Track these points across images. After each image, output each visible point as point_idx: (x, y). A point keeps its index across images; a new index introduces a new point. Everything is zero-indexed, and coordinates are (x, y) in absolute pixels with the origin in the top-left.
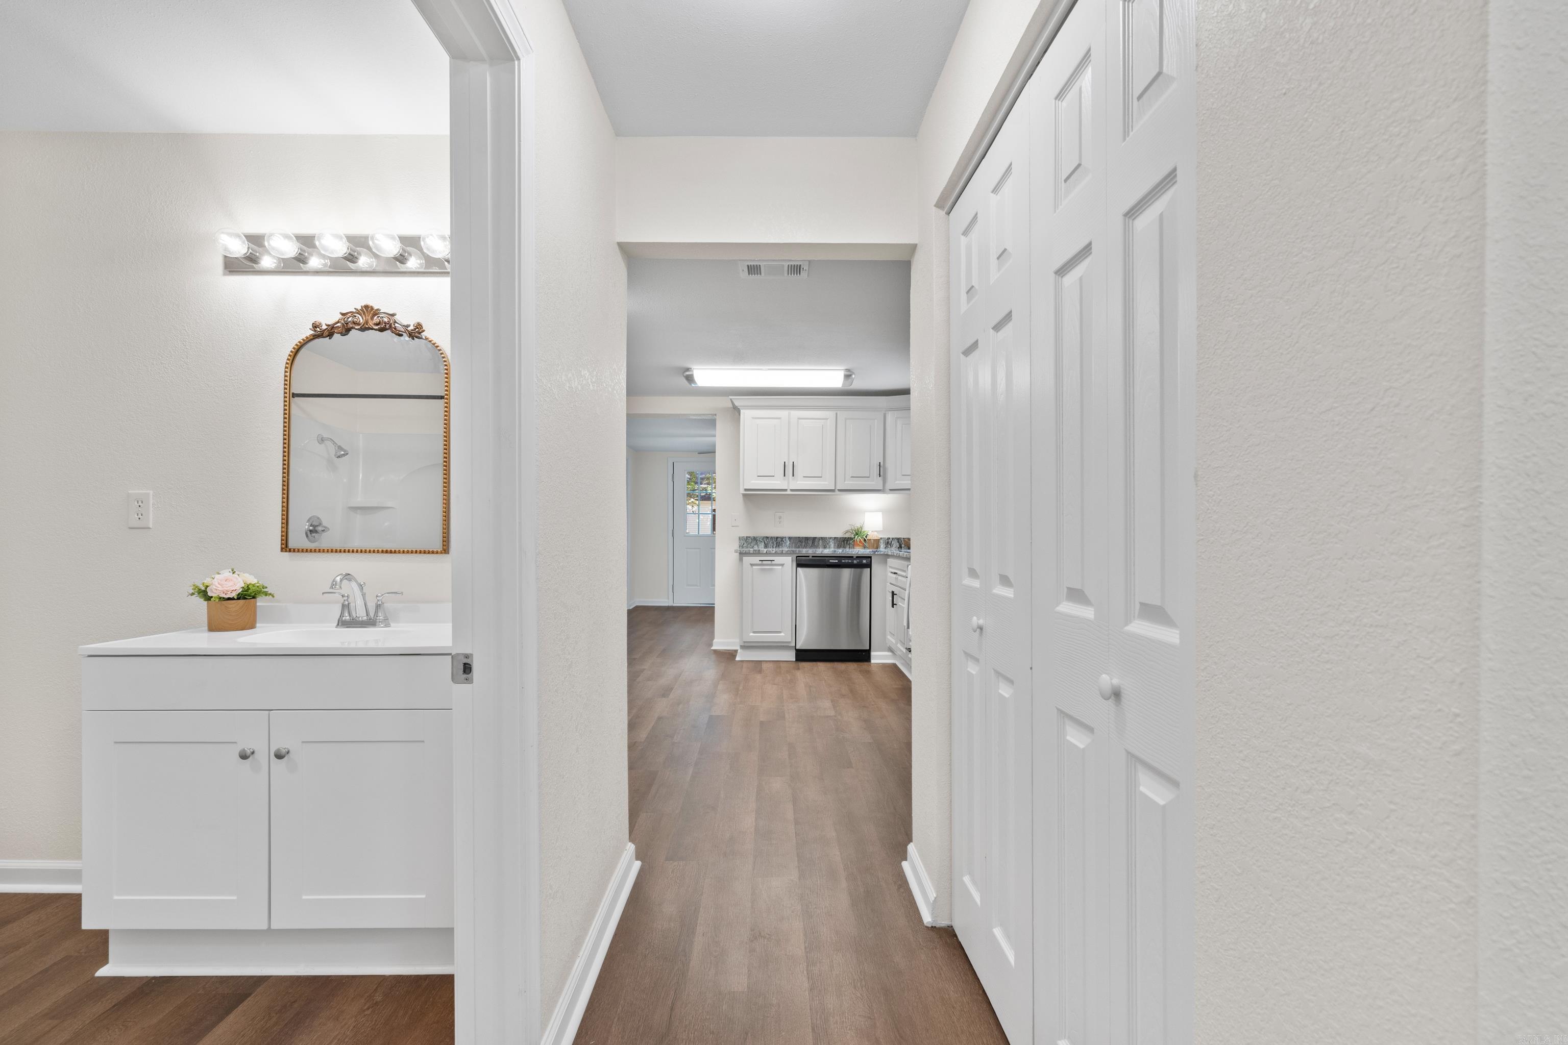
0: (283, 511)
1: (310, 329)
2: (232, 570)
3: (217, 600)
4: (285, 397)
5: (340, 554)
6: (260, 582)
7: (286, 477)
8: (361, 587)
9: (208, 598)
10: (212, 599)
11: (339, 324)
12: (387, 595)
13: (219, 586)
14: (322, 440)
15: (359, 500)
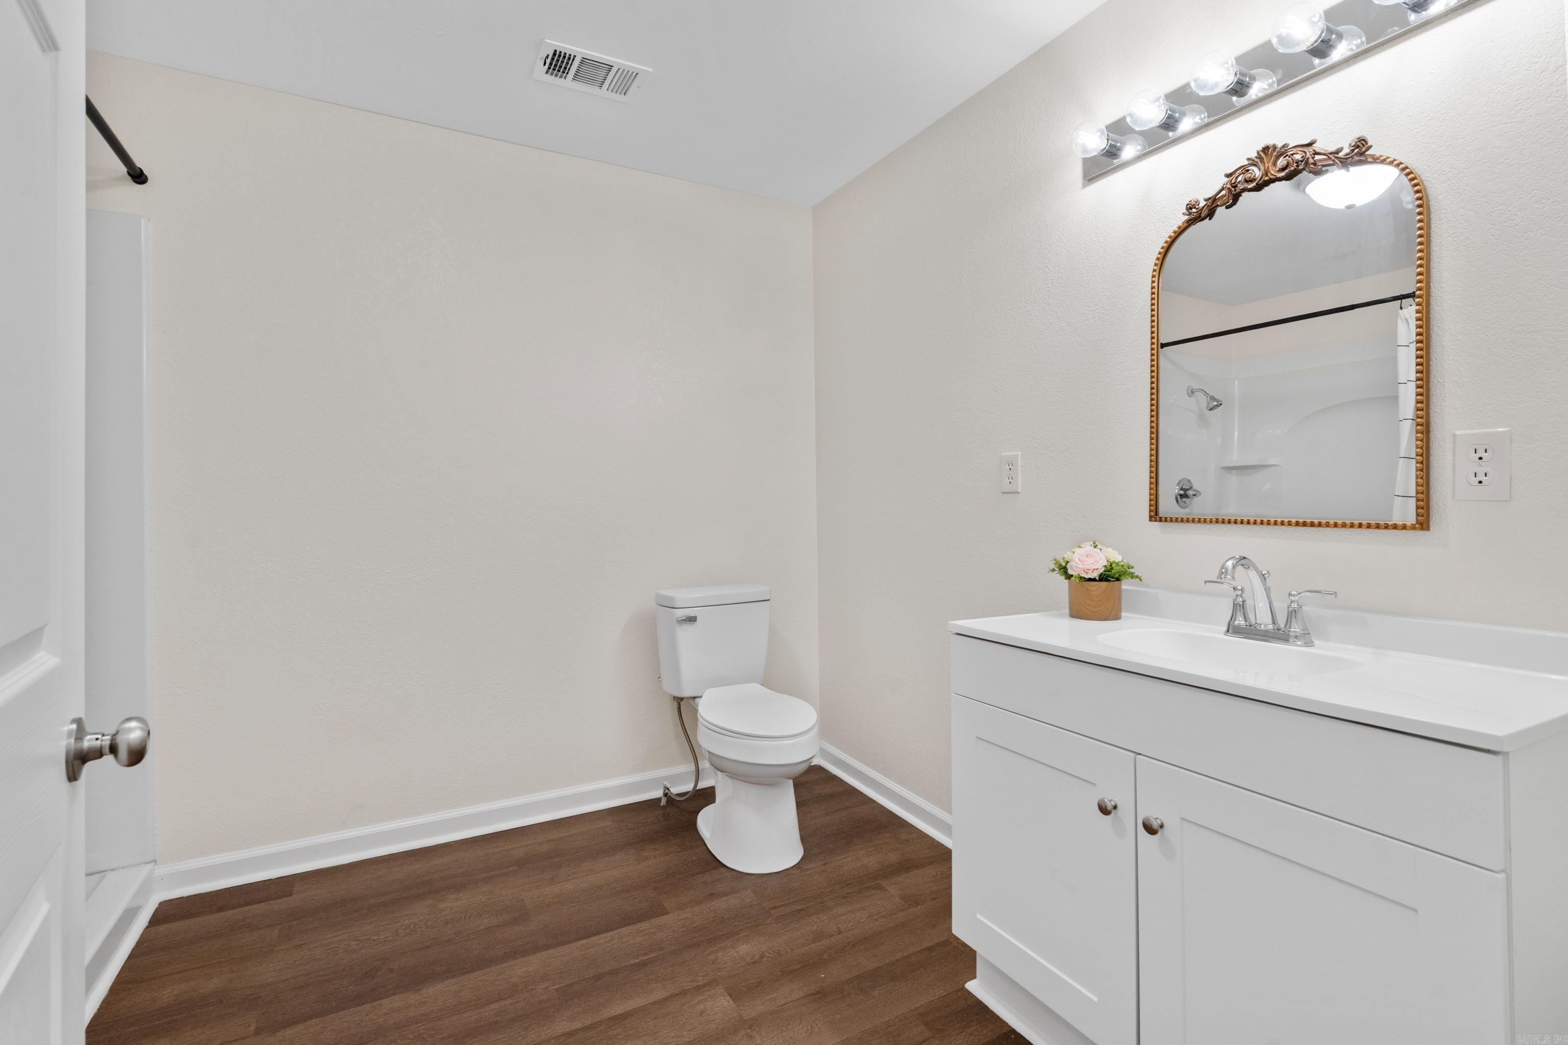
0: (1151, 467)
1: (1183, 214)
2: (1094, 544)
3: (1078, 580)
4: (1152, 349)
5: (1228, 525)
6: (1125, 561)
7: (1155, 422)
8: (1263, 577)
9: (1069, 577)
10: (1072, 578)
11: (1223, 192)
12: (1308, 594)
13: (1079, 563)
14: (1192, 392)
15: (1235, 458)
